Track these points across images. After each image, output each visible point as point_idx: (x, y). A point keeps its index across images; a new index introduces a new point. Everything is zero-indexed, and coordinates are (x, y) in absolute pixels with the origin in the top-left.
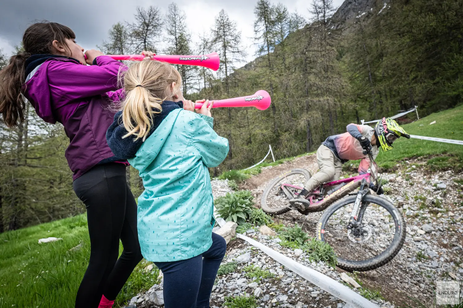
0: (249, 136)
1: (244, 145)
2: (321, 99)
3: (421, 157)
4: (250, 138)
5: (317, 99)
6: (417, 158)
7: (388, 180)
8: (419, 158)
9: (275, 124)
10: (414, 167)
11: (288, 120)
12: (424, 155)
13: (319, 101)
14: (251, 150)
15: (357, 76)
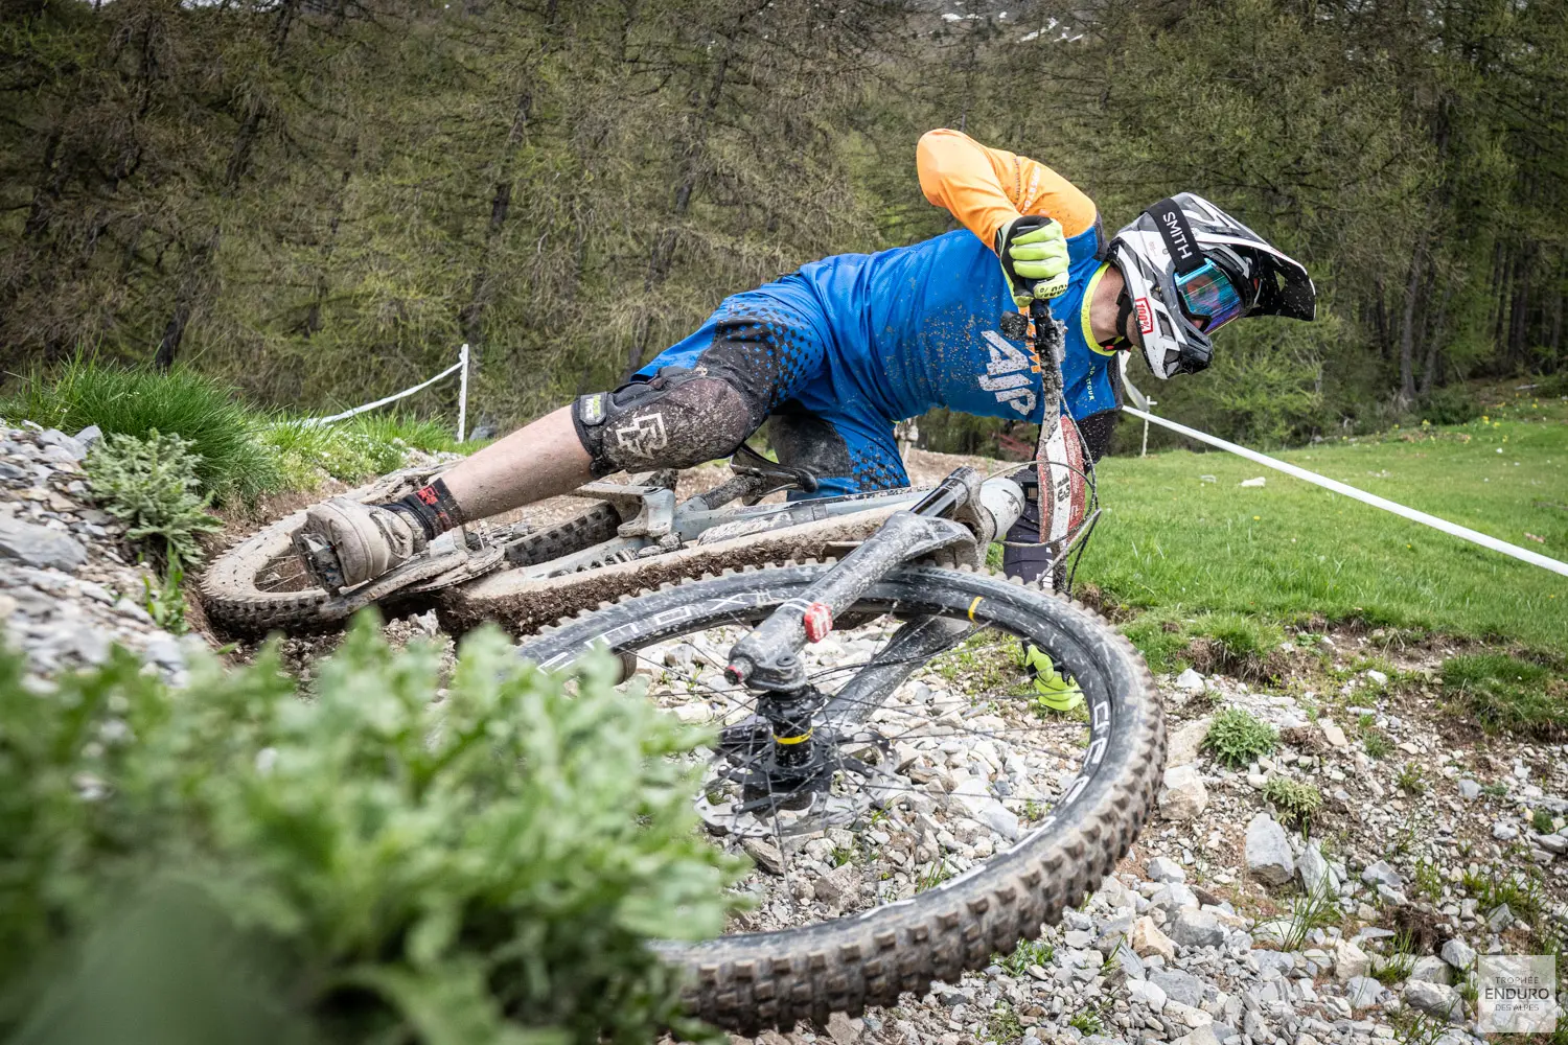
0: (312, 297)
1: (268, 329)
2: (746, 248)
3: (1393, 631)
4: (314, 308)
5: (727, 241)
6: (1364, 629)
7: (1276, 729)
8: (1379, 633)
9: (479, 280)
10: (1380, 678)
11: (555, 284)
12: (1403, 626)
13: (733, 253)
14: (300, 361)
15: (894, 220)
